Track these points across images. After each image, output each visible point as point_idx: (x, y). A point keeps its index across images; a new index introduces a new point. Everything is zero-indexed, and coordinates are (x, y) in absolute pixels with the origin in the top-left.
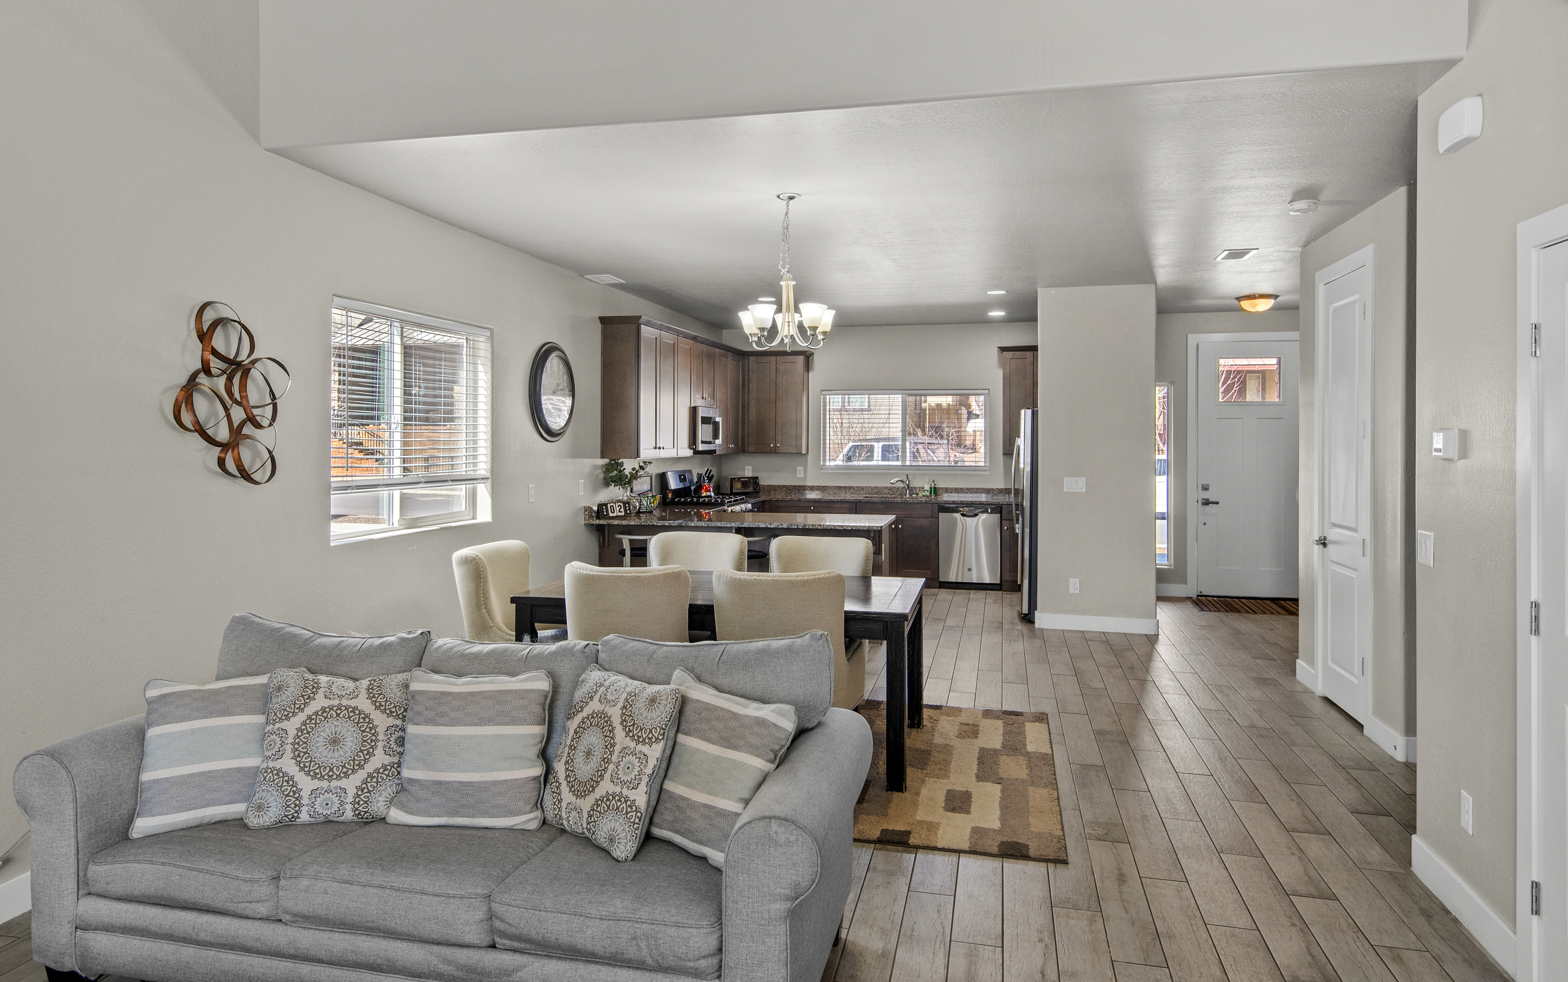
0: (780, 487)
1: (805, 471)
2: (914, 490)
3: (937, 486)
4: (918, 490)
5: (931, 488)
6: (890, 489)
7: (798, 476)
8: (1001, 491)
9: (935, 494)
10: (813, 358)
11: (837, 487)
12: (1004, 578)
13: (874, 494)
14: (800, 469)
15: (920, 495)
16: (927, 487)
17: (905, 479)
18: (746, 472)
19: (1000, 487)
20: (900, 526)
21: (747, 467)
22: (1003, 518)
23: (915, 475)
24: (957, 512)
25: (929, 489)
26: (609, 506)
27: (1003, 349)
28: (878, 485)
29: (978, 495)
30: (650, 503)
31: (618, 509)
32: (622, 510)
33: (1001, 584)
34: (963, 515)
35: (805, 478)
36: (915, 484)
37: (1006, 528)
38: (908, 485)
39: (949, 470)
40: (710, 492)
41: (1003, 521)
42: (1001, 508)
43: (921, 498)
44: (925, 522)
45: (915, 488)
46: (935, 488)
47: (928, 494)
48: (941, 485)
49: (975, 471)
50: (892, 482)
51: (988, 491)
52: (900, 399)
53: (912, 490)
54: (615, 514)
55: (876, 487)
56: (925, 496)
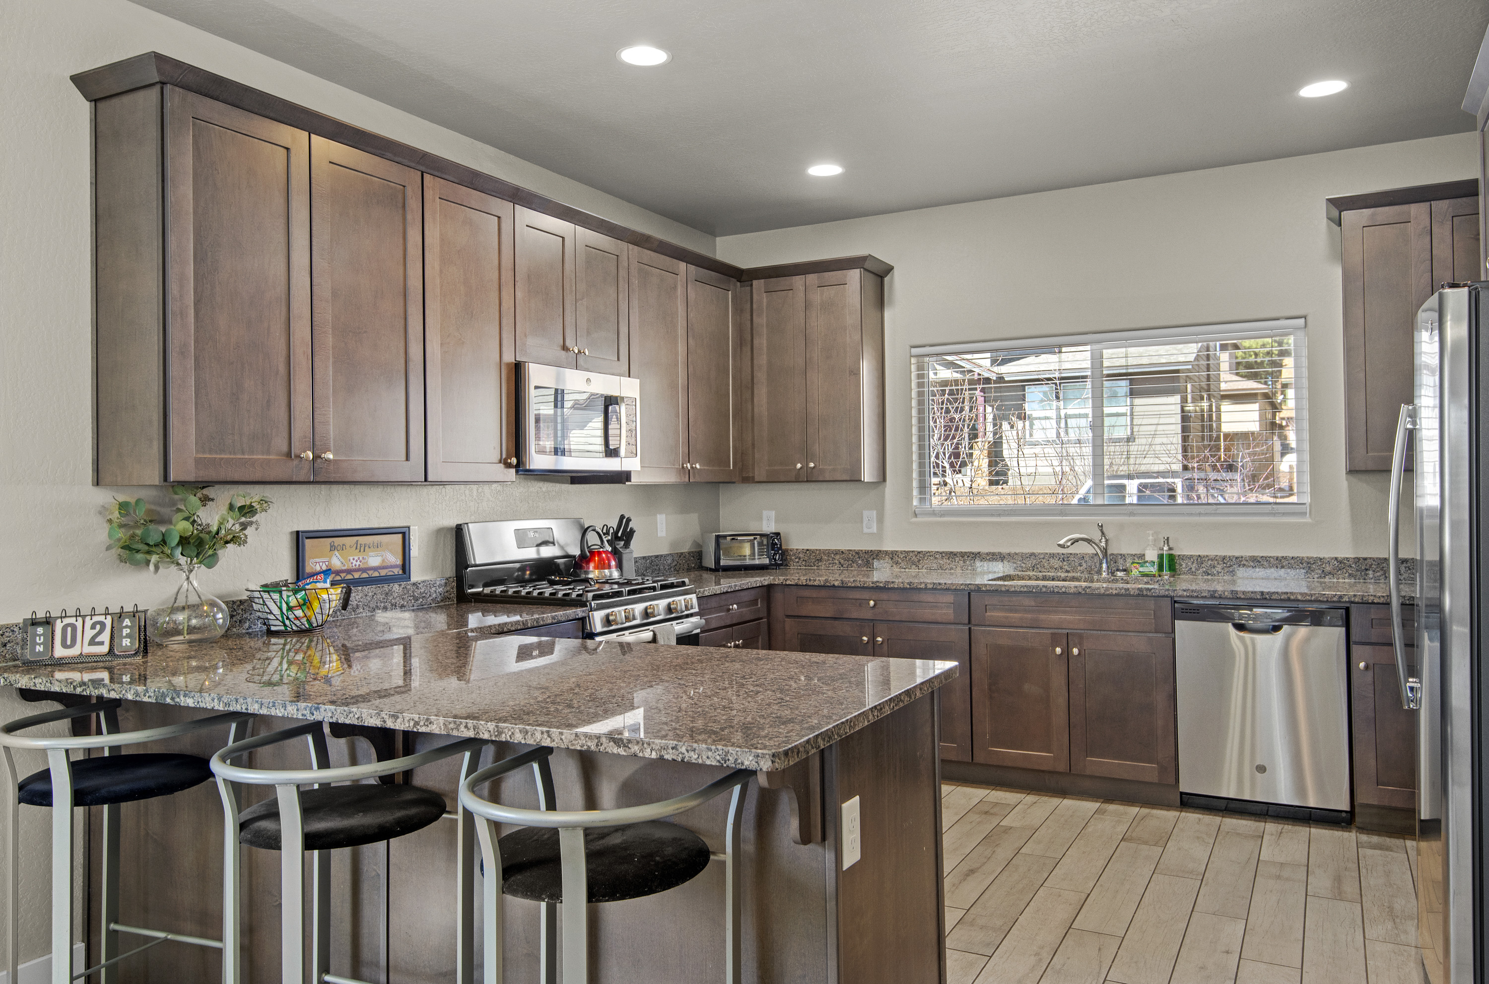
0: (828, 553)
1: (880, 520)
2: (1121, 561)
3: (1175, 552)
4: (1129, 561)
5: (1161, 557)
6: (1064, 558)
7: (866, 530)
8: (1341, 564)
9: (1172, 568)
10: (892, 278)
11: (946, 553)
12: (1360, 799)
13: (1028, 570)
14: (870, 515)
15: (1135, 572)
16: (1151, 555)
17: (1096, 535)
18: (765, 522)
19: (1341, 555)
20: (1075, 651)
21: (765, 513)
22: (1353, 638)
23: (1121, 526)
24: (1224, 619)
25: (1156, 559)
26: (59, 626)
27: (1341, 205)
28: (1037, 550)
29: (1282, 572)
30: (290, 608)
31: (89, 633)
32: (105, 637)
33: (1352, 813)
34: (1240, 627)
35: (879, 535)
36: (1122, 546)
37: (1362, 665)
38: (1105, 551)
39: (1206, 514)
40: (609, 567)
41: (1354, 648)
42: (1347, 610)
43: (1136, 580)
44: (1138, 644)
45: (1122, 556)
46: (1171, 558)
47: (1154, 570)
48: (1185, 548)
49: (1274, 514)
50: (1061, 542)
51: (1308, 565)
52: (1088, 354)
53: (1114, 562)
54: (74, 652)
55: (1032, 554)
56: (1147, 575)
